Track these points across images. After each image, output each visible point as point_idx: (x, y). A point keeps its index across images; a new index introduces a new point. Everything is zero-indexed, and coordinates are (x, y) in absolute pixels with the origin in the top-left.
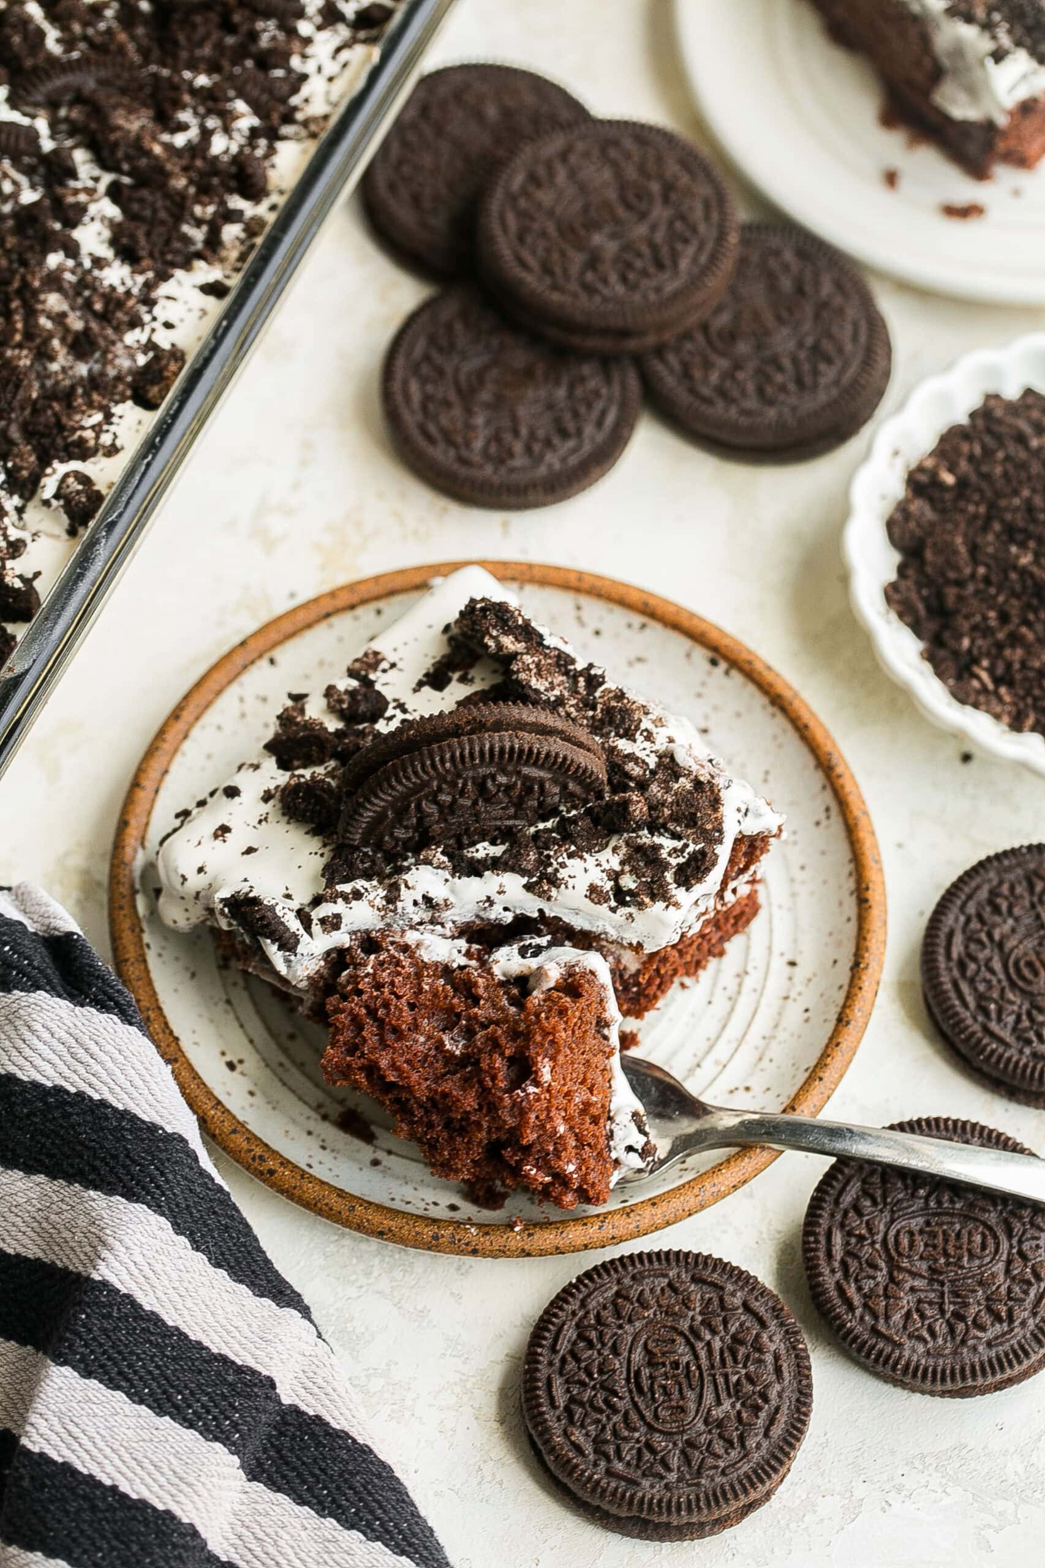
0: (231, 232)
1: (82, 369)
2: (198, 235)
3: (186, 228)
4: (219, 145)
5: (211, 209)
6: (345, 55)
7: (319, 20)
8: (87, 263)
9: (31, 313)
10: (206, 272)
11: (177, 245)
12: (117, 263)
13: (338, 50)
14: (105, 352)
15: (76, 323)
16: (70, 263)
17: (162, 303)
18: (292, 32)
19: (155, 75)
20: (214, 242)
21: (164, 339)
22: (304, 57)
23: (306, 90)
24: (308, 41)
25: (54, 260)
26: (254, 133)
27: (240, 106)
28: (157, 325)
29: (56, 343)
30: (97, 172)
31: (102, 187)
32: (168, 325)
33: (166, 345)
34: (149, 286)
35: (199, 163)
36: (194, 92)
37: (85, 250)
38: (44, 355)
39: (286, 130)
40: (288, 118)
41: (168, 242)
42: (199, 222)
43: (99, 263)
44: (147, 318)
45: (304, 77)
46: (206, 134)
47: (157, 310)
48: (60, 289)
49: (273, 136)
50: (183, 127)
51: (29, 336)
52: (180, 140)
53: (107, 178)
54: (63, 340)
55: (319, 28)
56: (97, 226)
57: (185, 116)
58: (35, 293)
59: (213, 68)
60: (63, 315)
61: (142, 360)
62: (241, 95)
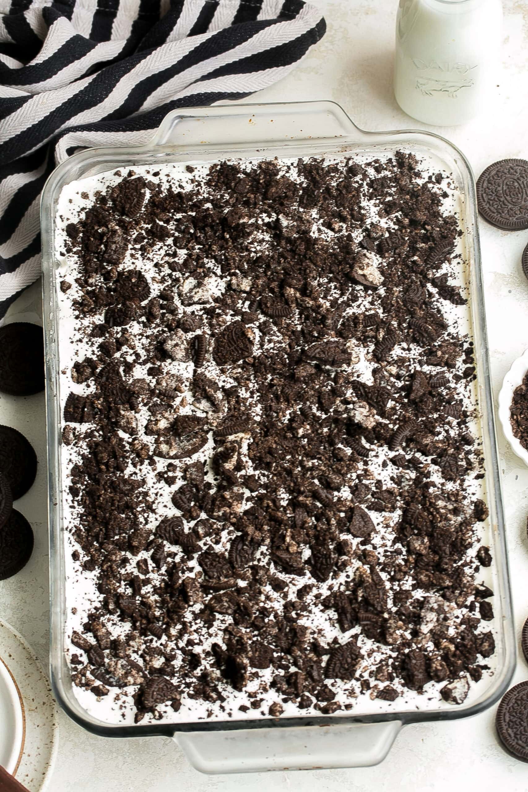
0: (472, 457)
1: (459, 519)
2: (464, 463)
3: (459, 463)
4: (452, 433)
5: (463, 454)
6: (468, 388)
7: (455, 381)
8: (440, 487)
9: (437, 510)
10: (473, 474)
11: (461, 469)
12: (448, 483)
13: (466, 388)
14: (463, 511)
15: (451, 507)
16: (436, 489)
17: (468, 488)
18: (449, 388)
19: (422, 421)
20: (469, 463)
21: (474, 499)
22: (458, 394)
23: (464, 404)
24: (455, 389)
25: (431, 490)
26: (459, 424)
27: (450, 418)
28: (471, 495)
29: (449, 515)
30: (425, 458)
31: (429, 462)
32: (474, 494)
33: (476, 500)
34: (461, 485)
35: (451, 442)
36: (436, 420)
37: (437, 483)
38: (447, 520)
39: (468, 420)
40: (466, 416)
41: (457, 470)
42: (462, 459)
43: (443, 484)
44: (466, 495)
45: (461, 400)
46: (447, 431)
47: (468, 491)
48: (440, 499)
49: (465, 422)
50: (439, 433)
51: (441, 517)
52: (441, 437)
53: (429, 458)
54: (450, 513)
55: (456, 383)
56: (435, 475)
57: (438, 429)
58: (434, 504)
59: (437, 410)
60: (446, 506)
61: (473, 507)
62: (449, 415)
